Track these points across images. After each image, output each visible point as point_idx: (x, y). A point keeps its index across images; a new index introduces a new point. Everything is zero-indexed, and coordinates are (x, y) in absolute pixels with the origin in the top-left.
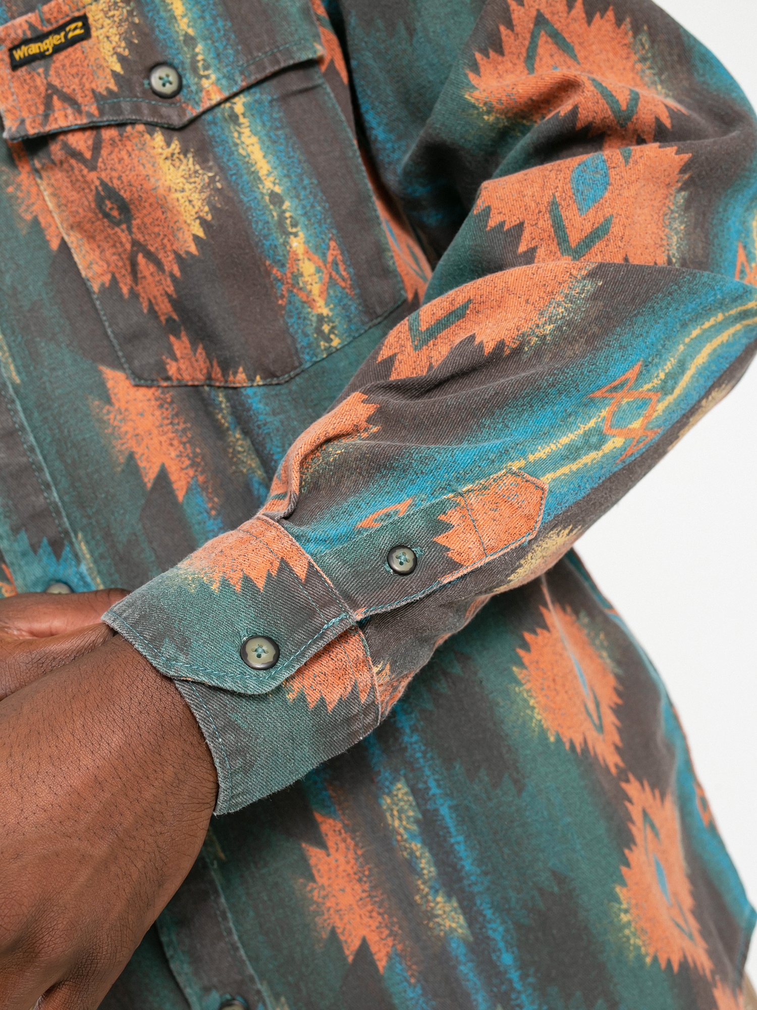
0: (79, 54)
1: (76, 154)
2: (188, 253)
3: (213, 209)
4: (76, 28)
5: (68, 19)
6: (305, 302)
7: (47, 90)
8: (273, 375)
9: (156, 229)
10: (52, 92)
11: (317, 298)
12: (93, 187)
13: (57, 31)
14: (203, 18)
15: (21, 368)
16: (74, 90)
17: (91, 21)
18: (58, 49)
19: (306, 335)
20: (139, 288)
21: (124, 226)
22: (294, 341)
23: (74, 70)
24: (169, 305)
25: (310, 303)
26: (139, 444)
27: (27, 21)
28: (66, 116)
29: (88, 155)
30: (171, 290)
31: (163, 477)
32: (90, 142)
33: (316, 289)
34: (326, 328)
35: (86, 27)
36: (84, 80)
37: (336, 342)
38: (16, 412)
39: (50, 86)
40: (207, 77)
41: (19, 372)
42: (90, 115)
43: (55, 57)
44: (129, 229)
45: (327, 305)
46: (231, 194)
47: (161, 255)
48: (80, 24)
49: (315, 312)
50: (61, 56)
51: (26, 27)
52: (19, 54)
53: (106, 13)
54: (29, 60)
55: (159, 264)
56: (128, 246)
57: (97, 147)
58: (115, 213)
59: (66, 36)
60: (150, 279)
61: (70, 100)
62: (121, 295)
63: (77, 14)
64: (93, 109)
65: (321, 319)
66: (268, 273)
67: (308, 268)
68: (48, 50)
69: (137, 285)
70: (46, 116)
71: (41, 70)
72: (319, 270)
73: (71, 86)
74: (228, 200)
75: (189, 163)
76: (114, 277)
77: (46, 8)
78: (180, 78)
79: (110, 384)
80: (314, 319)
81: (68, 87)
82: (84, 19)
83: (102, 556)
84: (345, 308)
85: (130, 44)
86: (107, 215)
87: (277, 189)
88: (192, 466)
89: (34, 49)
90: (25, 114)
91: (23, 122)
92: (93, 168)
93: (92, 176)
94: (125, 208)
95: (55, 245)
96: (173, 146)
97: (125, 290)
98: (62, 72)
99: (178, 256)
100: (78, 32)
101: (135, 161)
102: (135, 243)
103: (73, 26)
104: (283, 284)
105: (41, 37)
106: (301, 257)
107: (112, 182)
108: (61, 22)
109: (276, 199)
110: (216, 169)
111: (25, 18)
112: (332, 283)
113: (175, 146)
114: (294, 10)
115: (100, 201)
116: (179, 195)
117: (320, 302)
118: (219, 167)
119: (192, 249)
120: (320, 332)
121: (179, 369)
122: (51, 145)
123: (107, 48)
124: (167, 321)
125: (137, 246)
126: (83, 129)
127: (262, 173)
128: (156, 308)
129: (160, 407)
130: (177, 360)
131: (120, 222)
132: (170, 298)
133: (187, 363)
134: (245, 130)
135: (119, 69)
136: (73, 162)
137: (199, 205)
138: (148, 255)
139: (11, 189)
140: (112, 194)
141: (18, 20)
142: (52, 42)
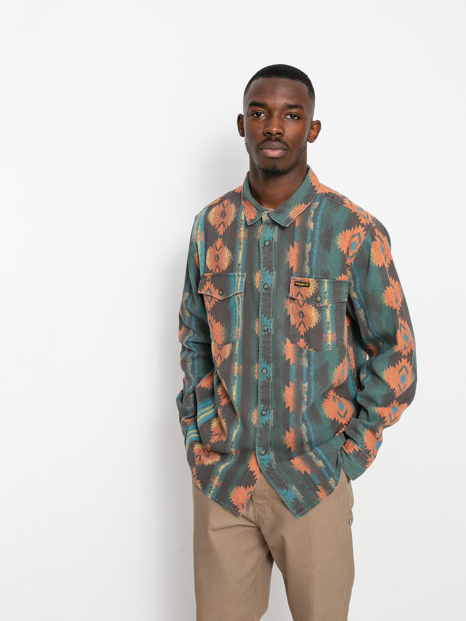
0: (306, 289)
3: (318, 322)
4: (307, 284)
8: (317, 351)
9: (307, 321)
10: (299, 293)
12: (299, 310)
13: (304, 283)
14: (329, 290)
15: (274, 332)
17: (310, 284)
18: (303, 286)
19: (325, 347)
21: (302, 318)
22: (323, 347)
23: (304, 291)
24: (303, 333)
25: (328, 342)
26: (287, 353)
28: (300, 298)
29: (301, 305)
30: (305, 331)
31: (289, 360)
32: (302, 303)
33: (330, 340)
34: (329, 347)
35: (309, 285)
36: (305, 293)
37: (330, 349)
38: (271, 339)
39: (300, 291)
40: (326, 300)
42: (304, 300)
43: (302, 287)
44: (302, 319)
46: (322, 320)
47: (306, 325)
50: (304, 287)
51: (299, 280)
52: (296, 283)
53: (313, 285)
54: (298, 285)
55: (305, 327)
56: (301, 321)
57: (303, 305)
58: (301, 316)
59: (305, 285)
60: (302, 328)
61: (302, 295)
62: (295, 328)
63: (308, 282)
64: (305, 299)
65: (329, 345)
66: (323, 335)
67: (330, 336)
69: (299, 327)
70: (297, 296)
71: (299, 288)
72: (331, 337)
73: (303, 294)
74: (321, 322)
75: (317, 313)
76: (295, 324)
77: (304, 278)
78: (321, 299)
79: (287, 341)
82: (309, 284)
83: (274, 368)
84: (333, 344)
85: (315, 291)
86: (299, 315)
87: (329, 321)
88: (295, 360)
89: (299, 284)
90: (294, 294)
91: (293, 295)
93: (301, 308)
94: (303, 316)
95: (288, 314)
97: (296, 327)
98: (302, 290)
99: (309, 327)
101: (309, 310)
102: (302, 321)
104: (325, 337)
106: (329, 334)
107: (303, 311)
108: (305, 282)
109: (328, 323)
110: (321, 315)
113: (316, 310)
114: (345, 292)
115: (300, 313)
116: (313, 318)
117: (330, 342)
118: (322, 315)
119: (312, 327)
120: (328, 347)
121: (299, 344)
122: (296, 300)
123: (311, 291)
124: (301, 335)
125: (302, 322)
126: (302, 301)
127: (328, 318)
128: (300, 333)
129: (293, 348)
130: (299, 342)
131: (301, 317)
132: (304, 332)
133: (301, 343)
134: (328, 309)
135: (312, 295)
136: (298, 305)
137: (316, 321)
138: (304, 324)
139: (285, 302)
140: (302, 313)
141: (299, 278)
142: (302, 284)
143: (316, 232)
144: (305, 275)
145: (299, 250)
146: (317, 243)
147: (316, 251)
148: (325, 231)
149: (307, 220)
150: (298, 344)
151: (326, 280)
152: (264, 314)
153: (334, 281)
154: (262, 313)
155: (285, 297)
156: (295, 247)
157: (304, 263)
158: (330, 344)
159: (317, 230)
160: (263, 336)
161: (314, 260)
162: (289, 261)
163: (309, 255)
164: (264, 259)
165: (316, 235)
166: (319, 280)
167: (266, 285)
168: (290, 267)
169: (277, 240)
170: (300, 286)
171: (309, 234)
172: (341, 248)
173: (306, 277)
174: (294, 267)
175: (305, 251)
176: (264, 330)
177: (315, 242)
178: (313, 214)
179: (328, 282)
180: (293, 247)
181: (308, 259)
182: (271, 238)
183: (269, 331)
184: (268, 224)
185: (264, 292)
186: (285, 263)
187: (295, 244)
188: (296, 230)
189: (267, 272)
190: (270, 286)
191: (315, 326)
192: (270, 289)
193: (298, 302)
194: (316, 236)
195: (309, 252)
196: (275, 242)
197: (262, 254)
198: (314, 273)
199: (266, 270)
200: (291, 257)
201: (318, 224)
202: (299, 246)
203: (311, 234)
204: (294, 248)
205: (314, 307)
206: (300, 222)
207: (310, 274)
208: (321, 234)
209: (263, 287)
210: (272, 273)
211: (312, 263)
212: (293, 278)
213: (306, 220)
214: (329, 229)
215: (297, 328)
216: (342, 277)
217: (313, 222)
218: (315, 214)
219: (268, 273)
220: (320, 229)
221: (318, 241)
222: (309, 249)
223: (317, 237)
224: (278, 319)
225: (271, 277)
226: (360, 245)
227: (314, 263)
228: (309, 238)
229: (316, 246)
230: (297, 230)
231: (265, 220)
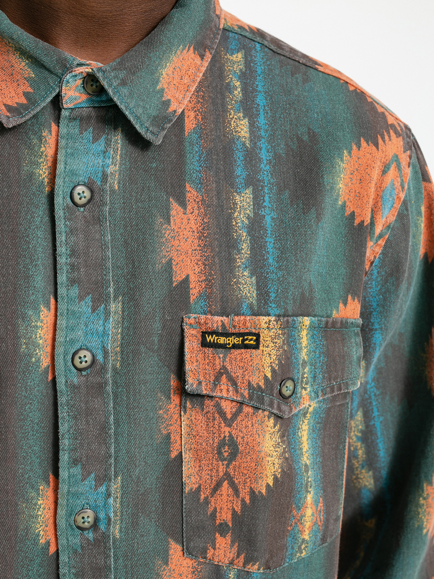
0: (248, 356)
1: (222, 414)
2: (260, 492)
3: (282, 471)
4: (251, 340)
5: (247, 331)
6: (300, 531)
7: (221, 369)
8: (269, 568)
9: (245, 472)
10: (223, 372)
11: (306, 530)
12: (222, 436)
13: (238, 335)
15: (123, 530)
16: (238, 376)
17: (261, 338)
18: (235, 346)
19: (293, 548)
20: (213, 500)
21: (225, 463)
22: (287, 550)
23: (242, 364)
24: (230, 516)
25: (302, 532)
27: (222, 321)
28: (228, 390)
29: (229, 416)
30: (238, 509)
32: (234, 410)
33: (308, 524)
34: (303, 546)
35: (258, 340)
36: (246, 373)
37: (303, 554)
39: (224, 367)
40: (305, 389)
41: (121, 531)
42: (242, 395)
43: (233, 351)
44: (228, 466)
45: (309, 534)
46: (290, 463)
47: (241, 487)
48: (255, 338)
49: (302, 537)
50: (237, 352)
51: (220, 324)
52: (210, 339)
54: (215, 346)
55: (236, 491)
56: (221, 474)
57: (235, 415)
58: (226, 454)
59: (243, 340)
60: (224, 497)
61: (234, 382)
62: (199, 499)
63: (254, 331)
64: (246, 393)
65: (303, 540)
66: (291, 511)
67: (309, 512)
68: (229, 344)
69: (211, 497)
71: (221, 356)
72: (313, 515)
73: (237, 373)
75: (279, 438)
76: (200, 487)
77: (237, 318)
78: (294, 387)
79: (171, 552)
80: (300, 541)
81: (235, 373)
82: (258, 336)
84: (316, 536)
85: (280, 363)
86: (220, 452)
87: (308, 462)
89: (222, 340)
90: (202, 378)
91: (200, 383)
92: (230, 426)
93: (227, 429)
94: (234, 454)
95: (174, 455)
96: (276, 427)
97: (202, 497)
98: (234, 362)
99: (252, 492)
100: (252, 342)
101: (255, 430)
102: (227, 473)
103: (250, 337)
104: (294, 519)
105: (227, 335)
106: (308, 506)
107: (237, 438)
108: (242, 331)
109: (306, 468)
110: (286, 442)
111: (221, 318)
112: (315, 523)
114: (355, 358)
115: (222, 444)
116: (270, 459)
117: (307, 532)
118: (289, 443)
119: (264, 491)
120: (300, 548)
121: (214, 554)
122: (207, 402)
123: (267, 361)
124: (221, 524)
125: (227, 476)
126: (233, 401)
127: (304, 450)
128: (218, 514)
129: (194, 572)
130: (214, 549)
131: (225, 460)
132: (234, 512)
133: (222, 552)
134: (306, 421)
135: (269, 375)
136: (217, 416)
137: (277, 466)
138: (233, 485)
139: (161, 412)
140: (233, 444)
141: (216, 318)
142: (237, 341)
143: (261, 149)
144: (239, 305)
145: (206, 215)
146: (271, 189)
147: (273, 219)
148: (287, 145)
149: (225, 111)
150: (209, 555)
151: (307, 321)
152: (79, 466)
153: (327, 322)
154: (75, 462)
155: (159, 394)
156: (189, 207)
157: (230, 261)
158: (307, 537)
159: (263, 144)
160: (75, 552)
161: (270, 250)
162: (171, 260)
163: (249, 233)
164: (73, 253)
165: (260, 160)
166: (290, 319)
167: (82, 353)
168: (178, 278)
169: (119, 183)
170: (223, 346)
171: (239, 156)
172: (348, 203)
173: (243, 315)
174: (192, 278)
175: (230, 217)
176: (79, 528)
177: (263, 187)
178: (239, 90)
179: (312, 327)
180: (183, 204)
181: (245, 247)
182: (100, 175)
183: (102, 527)
184: (81, 120)
185: (76, 381)
186: (158, 267)
187: (189, 195)
188: (187, 144)
189: (83, 303)
190: (100, 358)
191: (271, 484)
192: (103, 369)
193: (218, 406)
194: (262, 166)
195: (246, 222)
196: (113, 191)
197: (64, 235)
198: (273, 295)
199: (81, 298)
200: (177, 242)
201: (262, 121)
202: (203, 200)
203: (245, 159)
204: (185, 209)
205: (272, 421)
206: (200, 117)
207: (258, 300)
208: (277, 156)
209: (70, 363)
210: (103, 306)
211: (264, 260)
212: (192, 321)
213: (221, 109)
214: (302, 141)
215: (206, 498)
216: (348, 305)
217: (244, 117)
218: (244, 90)
219: (90, 310)
220: (272, 139)
221: (272, 181)
222: (248, 212)
223: (265, 167)
224: (139, 478)
225: (101, 322)
226: (402, 196)
227: (271, 261)
228: (240, 172)
229: (267, 198)
230: (192, 144)
231: (71, 106)
